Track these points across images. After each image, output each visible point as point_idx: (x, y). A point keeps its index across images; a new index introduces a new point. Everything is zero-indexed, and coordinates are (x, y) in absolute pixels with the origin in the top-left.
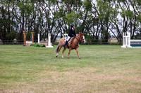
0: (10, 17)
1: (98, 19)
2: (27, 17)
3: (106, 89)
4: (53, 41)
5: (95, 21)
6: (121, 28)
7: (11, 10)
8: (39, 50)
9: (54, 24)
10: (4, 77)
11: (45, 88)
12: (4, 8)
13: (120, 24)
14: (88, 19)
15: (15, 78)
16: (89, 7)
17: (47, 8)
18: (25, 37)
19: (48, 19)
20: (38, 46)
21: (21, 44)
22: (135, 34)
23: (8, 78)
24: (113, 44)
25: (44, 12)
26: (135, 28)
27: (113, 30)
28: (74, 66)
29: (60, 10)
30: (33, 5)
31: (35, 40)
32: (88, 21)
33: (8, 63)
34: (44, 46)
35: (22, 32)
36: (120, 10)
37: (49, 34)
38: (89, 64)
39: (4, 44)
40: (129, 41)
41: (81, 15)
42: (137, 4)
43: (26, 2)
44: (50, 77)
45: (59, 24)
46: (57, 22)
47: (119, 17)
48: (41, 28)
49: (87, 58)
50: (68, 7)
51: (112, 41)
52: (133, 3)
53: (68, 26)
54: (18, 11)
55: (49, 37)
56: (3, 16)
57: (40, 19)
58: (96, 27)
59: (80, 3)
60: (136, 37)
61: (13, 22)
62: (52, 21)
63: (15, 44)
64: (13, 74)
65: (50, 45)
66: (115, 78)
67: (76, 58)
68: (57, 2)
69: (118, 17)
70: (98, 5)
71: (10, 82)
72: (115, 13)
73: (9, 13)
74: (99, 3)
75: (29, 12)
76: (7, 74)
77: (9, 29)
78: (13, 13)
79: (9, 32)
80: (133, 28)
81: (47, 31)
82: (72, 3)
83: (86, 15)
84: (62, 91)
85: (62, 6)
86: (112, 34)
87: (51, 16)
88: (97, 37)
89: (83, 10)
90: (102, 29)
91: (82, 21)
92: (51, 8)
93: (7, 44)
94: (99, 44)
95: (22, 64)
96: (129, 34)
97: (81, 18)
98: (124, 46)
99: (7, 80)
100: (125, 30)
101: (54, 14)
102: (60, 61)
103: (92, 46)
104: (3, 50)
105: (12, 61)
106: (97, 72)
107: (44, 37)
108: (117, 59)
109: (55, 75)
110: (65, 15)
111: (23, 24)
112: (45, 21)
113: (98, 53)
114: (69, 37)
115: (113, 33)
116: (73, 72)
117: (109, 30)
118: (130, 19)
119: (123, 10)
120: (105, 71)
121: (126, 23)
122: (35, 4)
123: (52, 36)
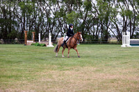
0: (11, 17)
1: (98, 19)
2: (28, 17)
3: (106, 88)
4: (54, 41)
5: (95, 21)
6: (121, 28)
7: (12, 9)
8: (40, 49)
9: (54, 24)
10: (5, 76)
11: (45, 87)
12: (6, 8)
13: (120, 23)
14: (88, 18)
15: (17, 77)
16: (89, 7)
17: (48, 8)
18: (26, 36)
19: (49, 19)
20: (39, 45)
21: (22, 43)
22: (134, 33)
23: (9, 77)
24: (113, 43)
25: (44, 12)
26: (134, 28)
27: (113, 30)
28: (74, 65)
29: (61, 10)
30: (34, 5)
31: (36, 39)
32: (88, 21)
33: (9, 62)
34: (45, 45)
35: (23, 32)
36: (120, 10)
37: (50, 34)
38: (89, 63)
39: (5, 43)
40: (129, 40)
41: (82, 15)
42: (136, 4)
43: (27, 2)
44: (50, 76)
45: (60, 23)
46: (57, 22)
47: (119, 17)
48: (42, 27)
49: (87, 57)
50: (68, 7)
51: (111, 41)
52: (132, 3)
53: (68, 26)
54: (19, 10)
55: (50, 37)
56: (4, 15)
57: (40, 18)
58: (96, 26)
59: (80, 3)
60: (136, 37)
61: (14, 22)
62: (52, 21)
63: (16, 43)
64: (14, 73)
65: (50, 45)
66: (114, 77)
67: (76, 57)
68: (58, 2)
69: (117, 16)
70: (98, 5)
71: (11, 81)
72: (115, 13)
73: (10, 13)
74: (99, 3)
75: (30, 12)
76: (9, 73)
77: (10, 28)
78: (14, 13)
79: (10, 31)
80: (132, 27)
81: (47, 31)
82: (73, 3)
83: (86, 15)
84: (62, 90)
85: (63, 6)
86: (111, 34)
87: (52, 16)
88: (97, 36)
89: (83, 10)
90: (102, 28)
91: (82, 21)
92: (52, 8)
93: (8, 43)
94: (99, 43)
95: (24, 63)
96: (128, 33)
97: (82, 18)
98: (124, 45)
99: (8, 79)
100: (125, 29)
101: (55, 14)
102: (60, 61)
103: (92, 46)
104: (4, 49)
105: (13, 60)
106: (97, 71)
107: (45, 37)
108: (117, 58)
109: (55, 74)
110: (65, 15)
111: (24, 24)
112: (46, 20)
113: (98, 52)
114: (67, 37)
115: (113, 32)
116: (73, 71)
117: (109, 30)
118: (130, 19)
119: (123, 10)
120: (105, 70)
121: (126, 23)
122: (36, 4)
123: (53, 36)
